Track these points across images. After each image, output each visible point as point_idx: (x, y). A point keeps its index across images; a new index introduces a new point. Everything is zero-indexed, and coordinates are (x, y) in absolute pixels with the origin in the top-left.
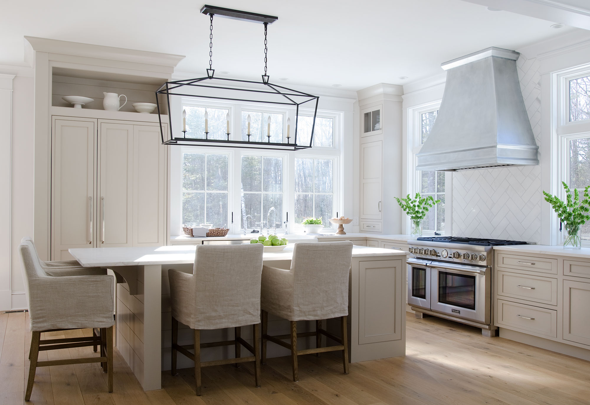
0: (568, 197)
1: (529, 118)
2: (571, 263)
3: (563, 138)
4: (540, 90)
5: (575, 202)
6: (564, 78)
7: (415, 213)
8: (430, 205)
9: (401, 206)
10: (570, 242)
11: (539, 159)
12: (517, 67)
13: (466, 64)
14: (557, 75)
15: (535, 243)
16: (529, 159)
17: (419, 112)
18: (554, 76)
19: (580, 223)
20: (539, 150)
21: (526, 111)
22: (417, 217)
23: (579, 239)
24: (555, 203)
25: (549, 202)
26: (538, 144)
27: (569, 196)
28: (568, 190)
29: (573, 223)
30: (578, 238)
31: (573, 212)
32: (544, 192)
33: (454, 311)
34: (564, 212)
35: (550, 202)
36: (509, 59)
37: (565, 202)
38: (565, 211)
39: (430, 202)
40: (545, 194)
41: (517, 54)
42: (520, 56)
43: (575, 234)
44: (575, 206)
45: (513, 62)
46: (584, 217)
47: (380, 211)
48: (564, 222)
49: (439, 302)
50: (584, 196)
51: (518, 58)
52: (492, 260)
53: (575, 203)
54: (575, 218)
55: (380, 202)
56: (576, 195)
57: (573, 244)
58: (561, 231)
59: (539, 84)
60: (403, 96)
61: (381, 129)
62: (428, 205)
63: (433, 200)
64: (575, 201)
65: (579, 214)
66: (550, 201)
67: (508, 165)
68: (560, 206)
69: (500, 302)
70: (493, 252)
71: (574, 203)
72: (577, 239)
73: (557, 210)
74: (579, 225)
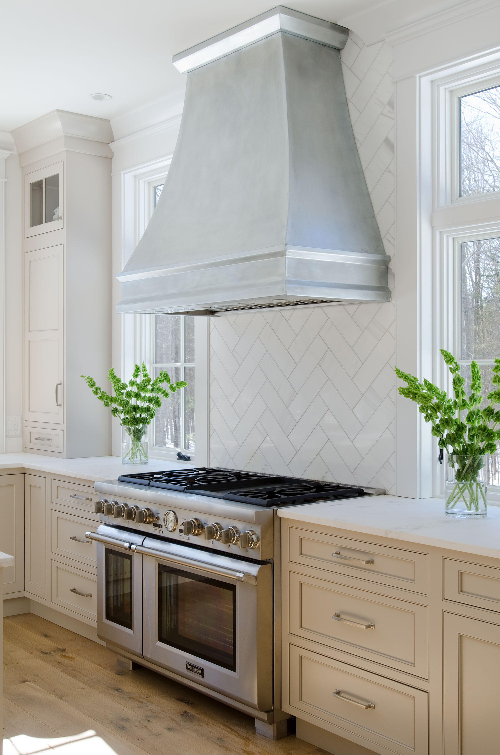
0: (455, 383)
1: (370, 188)
2: (464, 567)
3: (445, 236)
4: (393, 119)
5: (473, 395)
6: (447, 91)
7: (128, 412)
8: (164, 391)
9: (99, 395)
10: (461, 499)
11: (391, 286)
12: (344, 67)
13: (225, 56)
14: (432, 82)
15: (382, 492)
16: (366, 286)
17: (149, 183)
18: (425, 82)
19: (483, 449)
20: (392, 266)
21: (363, 172)
22: (136, 421)
23: (481, 491)
24: (426, 399)
25: (409, 399)
26: (389, 250)
27: (457, 382)
28: (455, 365)
29: (467, 450)
30: (481, 488)
31: (469, 420)
32: (398, 372)
33: (190, 667)
34: (447, 422)
35: (414, 398)
36: (324, 45)
37: (451, 396)
38: (449, 420)
39: (164, 386)
40: (402, 375)
41: (341, 33)
42: (349, 40)
43: (474, 478)
44: (472, 405)
45: (333, 53)
46: (494, 436)
47: (60, 405)
48: (446, 447)
49: (159, 641)
50: (494, 382)
51: (344, 43)
52: (277, 543)
53: (473, 398)
54: (473, 436)
55: (60, 384)
56: (475, 377)
57: (468, 503)
58: (441, 463)
59: (391, 104)
60: (112, 145)
61: (61, 218)
62: (160, 393)
63: (169, 381)
64: (473, 391)
65: (481, 429)
66: (411, 396)
67: (323, 302)
68: (437, 408)
69: (296, 653)
70: (277, 523)
71: (471, 399)
72: (477, 491)
73: (431, 416)
74: (481, 456)
